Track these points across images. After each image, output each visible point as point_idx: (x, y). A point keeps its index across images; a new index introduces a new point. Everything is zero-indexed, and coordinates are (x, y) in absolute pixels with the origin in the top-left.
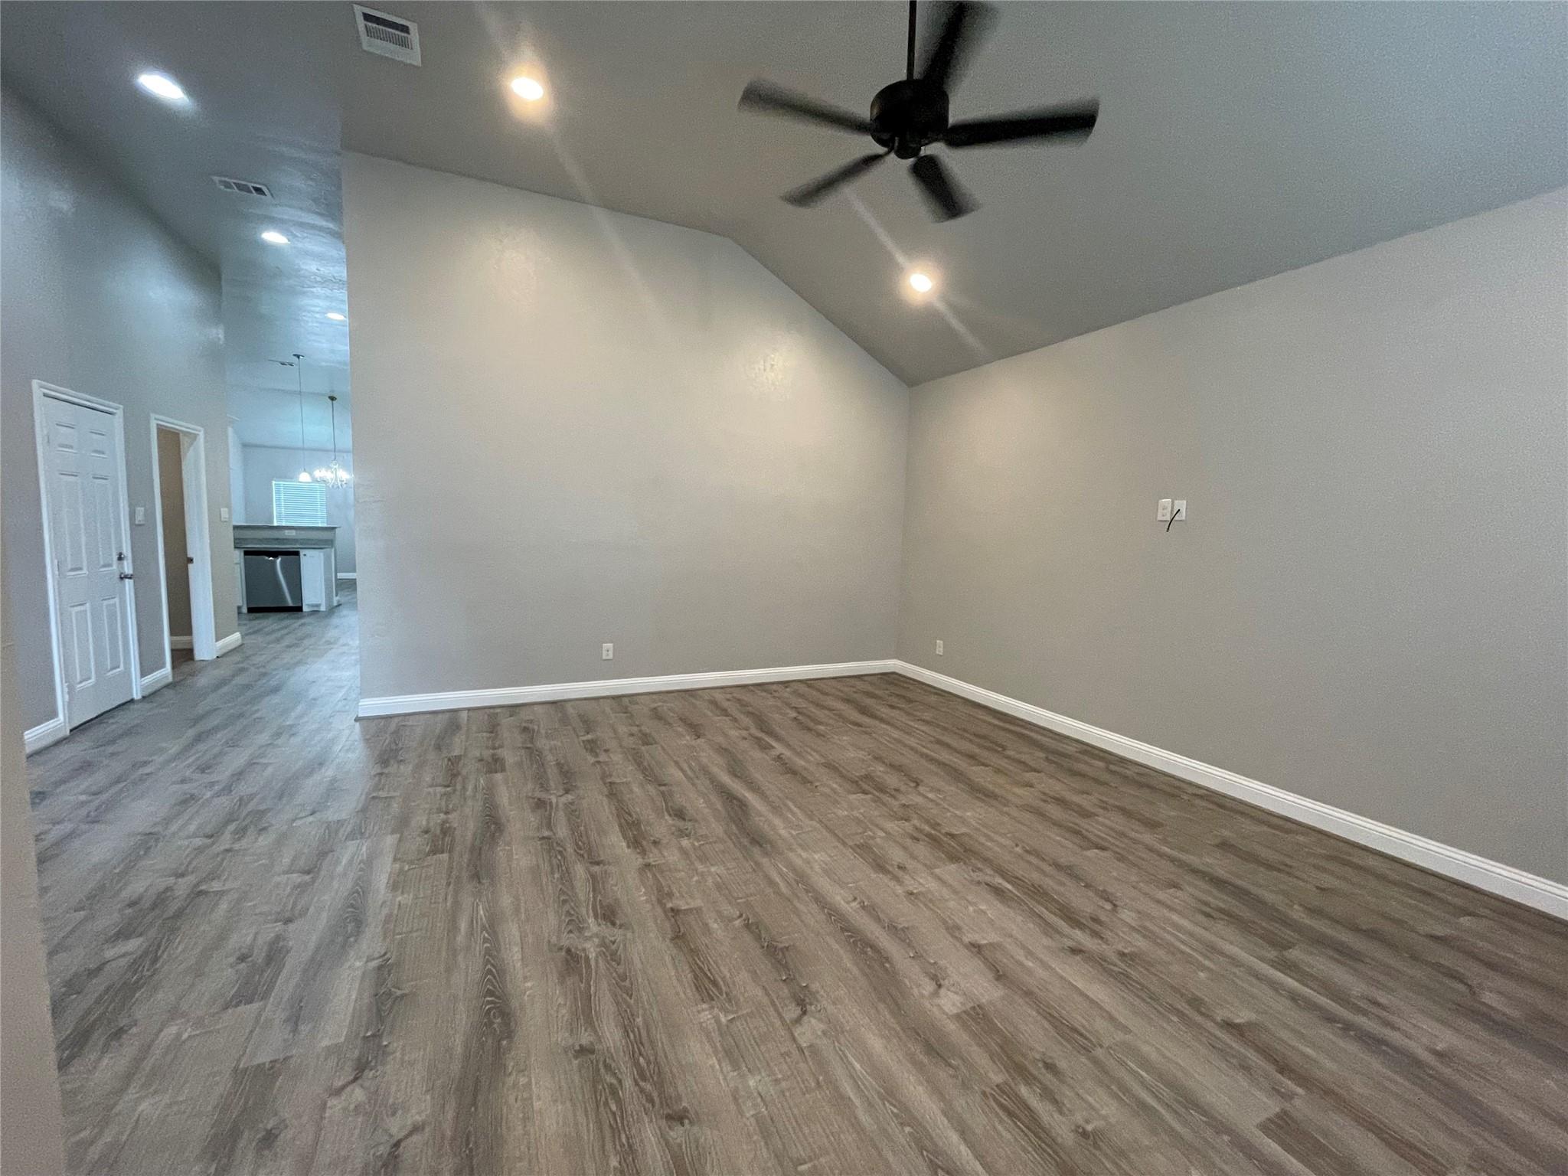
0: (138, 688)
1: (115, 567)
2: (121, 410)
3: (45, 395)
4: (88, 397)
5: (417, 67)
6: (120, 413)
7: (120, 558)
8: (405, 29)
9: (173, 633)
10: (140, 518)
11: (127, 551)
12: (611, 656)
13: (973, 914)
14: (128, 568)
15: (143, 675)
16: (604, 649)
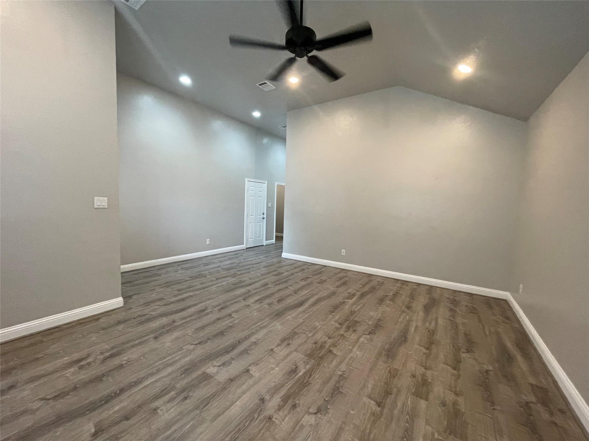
0: (265, 243)
1: (262, 216)
2: (267, 182)
3: (248, 181)
4: (255, 180)
5: (275, 89)
6: (266, 183)
7: (263, 214)
8: (265, 83)
9: (276, 232)
10: (270, 205)
11: (265, 213)
12: (344, 255)
14: (265, 216)
15: (266, 240)
16: (342, 252)
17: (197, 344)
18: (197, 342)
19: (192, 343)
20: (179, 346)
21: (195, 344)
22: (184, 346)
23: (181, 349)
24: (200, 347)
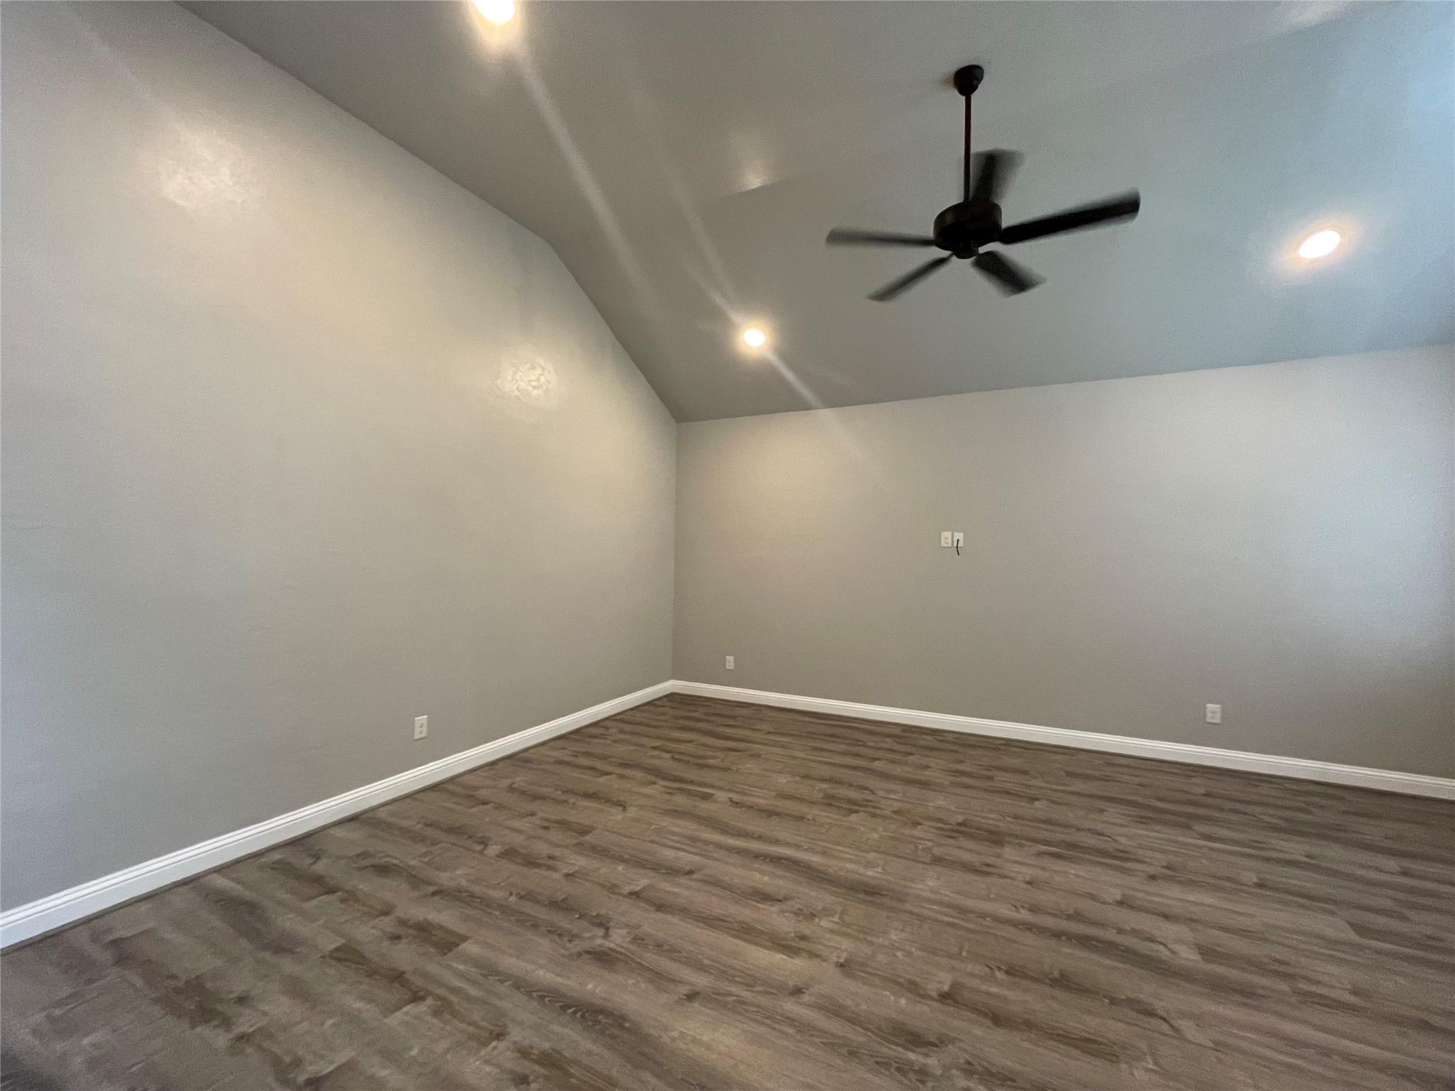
13: (622, 872)
17: (1164, 1019)
18: (1155, 1022)
19: (1173, 1034)
20: (1220, 1061)
21: (1168, 1022)
22: (1206, 1047)
23: (1218, 1046)
24: (1159, 1005)
